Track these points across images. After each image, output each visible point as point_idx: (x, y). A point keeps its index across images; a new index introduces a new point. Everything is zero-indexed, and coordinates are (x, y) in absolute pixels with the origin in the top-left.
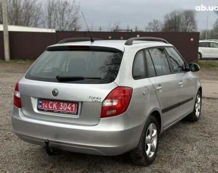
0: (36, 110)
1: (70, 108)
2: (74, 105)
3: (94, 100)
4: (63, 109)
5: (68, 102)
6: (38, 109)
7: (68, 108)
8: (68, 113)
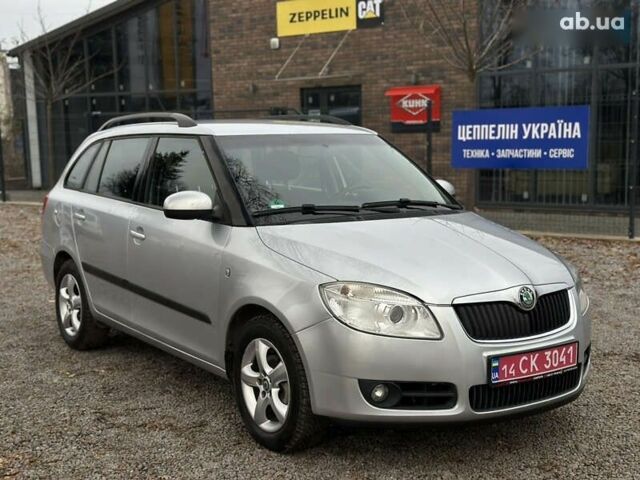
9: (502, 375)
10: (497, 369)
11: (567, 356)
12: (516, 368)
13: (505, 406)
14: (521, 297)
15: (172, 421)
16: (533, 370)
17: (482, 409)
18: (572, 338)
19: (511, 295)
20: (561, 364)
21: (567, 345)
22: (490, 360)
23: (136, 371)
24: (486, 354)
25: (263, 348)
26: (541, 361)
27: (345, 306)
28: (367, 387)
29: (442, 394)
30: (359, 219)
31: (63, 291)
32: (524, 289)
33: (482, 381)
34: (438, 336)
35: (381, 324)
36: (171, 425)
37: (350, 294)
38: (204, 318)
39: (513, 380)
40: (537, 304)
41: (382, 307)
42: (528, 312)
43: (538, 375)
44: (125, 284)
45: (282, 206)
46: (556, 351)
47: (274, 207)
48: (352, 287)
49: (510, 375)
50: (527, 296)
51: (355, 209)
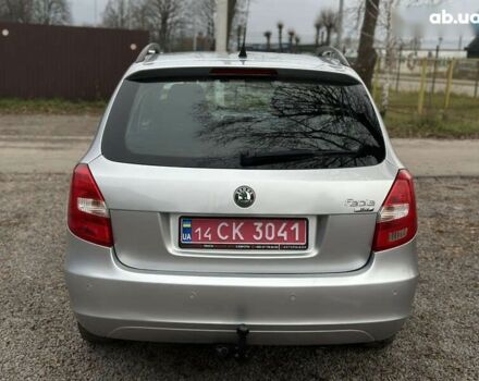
0: (173, 249)
1: (285, 235)
2: (296, 226)
3: (358, 209)
4: (264, 239)
5: (278, 220)
6: (181, 245)
7: (279, 234)
8: (282, 248)
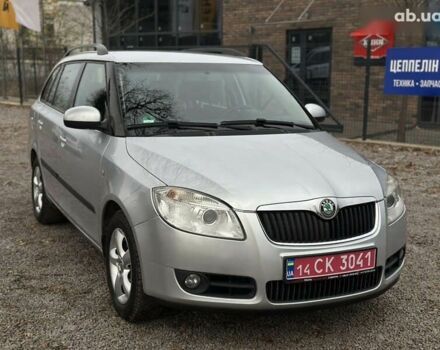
9: (297, 273)
10: (291, 268)
11: (365, 261)
12: (312, 268)
13: (301, 299)
14: (322, 208)
15: (67, 287)
16: (329, 270)
17: (279, 300)
18: (372, 244)
19: (313, 205)
20: (357, 266)
21: (365, 250)
22: (286, 260)
23: (70, 243)
24: (283, 255)
25: (120, 237)
26: (337, 264)
27: (170, 208)
28: (182, 275)
29: (244, 286)
30: (211, 135)
31: (35, 179)
32: (327, 201)
33: (279, 277)
34: (242, 237)
35: (196, 224)
36: (65, 290)
37: (176, 197)
38: (91, 208)
39: (308, 278)
40: (339, 214)
41: (197, 210)
42: (330, 221)
43: (333, 275)
44: (57, 176)
45: (152, 121)
46: (352, 256)
47: (146, 121)
48: (179, 192)
49: (305, 274)
50: (328, 207)
51: (214, 126)
